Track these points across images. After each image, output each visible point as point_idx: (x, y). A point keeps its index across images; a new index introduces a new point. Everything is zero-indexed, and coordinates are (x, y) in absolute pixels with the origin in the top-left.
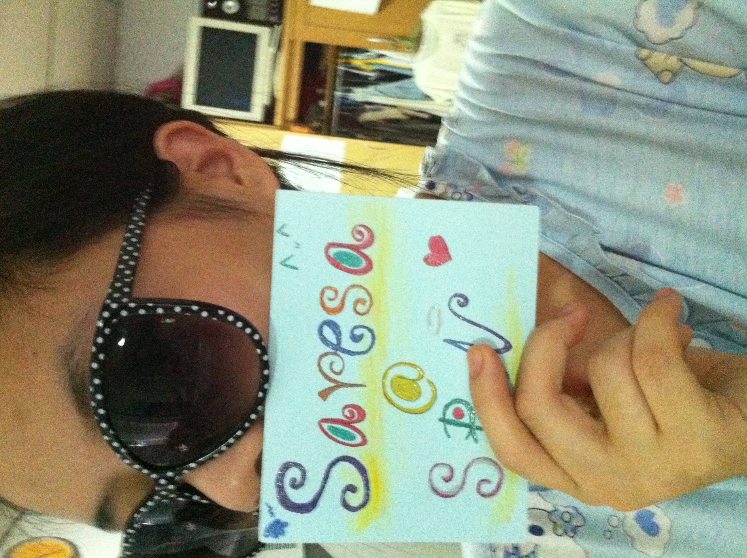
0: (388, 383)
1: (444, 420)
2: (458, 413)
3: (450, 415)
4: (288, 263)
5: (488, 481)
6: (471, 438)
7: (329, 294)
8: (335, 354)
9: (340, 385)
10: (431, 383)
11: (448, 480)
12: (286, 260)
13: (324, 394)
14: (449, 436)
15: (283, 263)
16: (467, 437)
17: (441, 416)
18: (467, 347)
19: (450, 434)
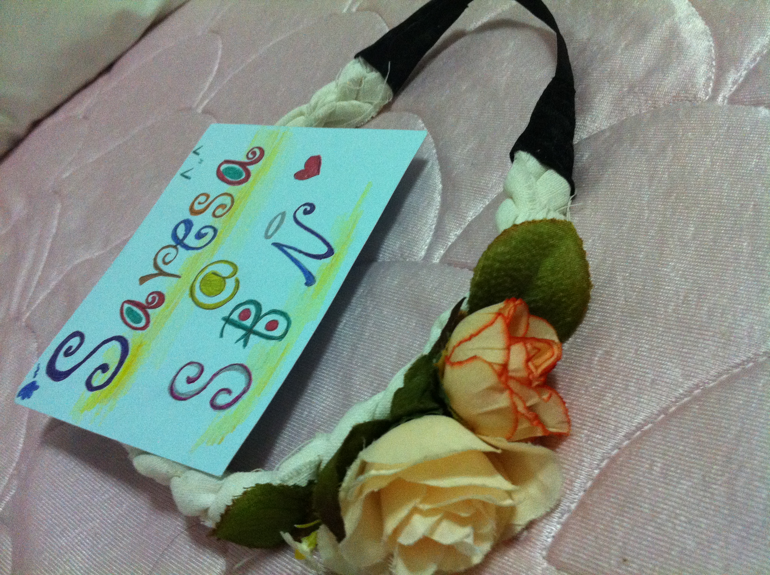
1: (227, 319)
2: (245, 315)
3: (235, 316)
4: (187, 174)
5: (229, 392)
6: (242, 342)
7: (202, 199)
8: (175, 247)
9: (162, 273)
10: (237, 282)
11: (192, 381)
12: (185, 172)
13: (143, 280)
14: (221, 336)
15: (182, 175)
16: (238, 340)
18: (290, 251)
19: (224, 334)
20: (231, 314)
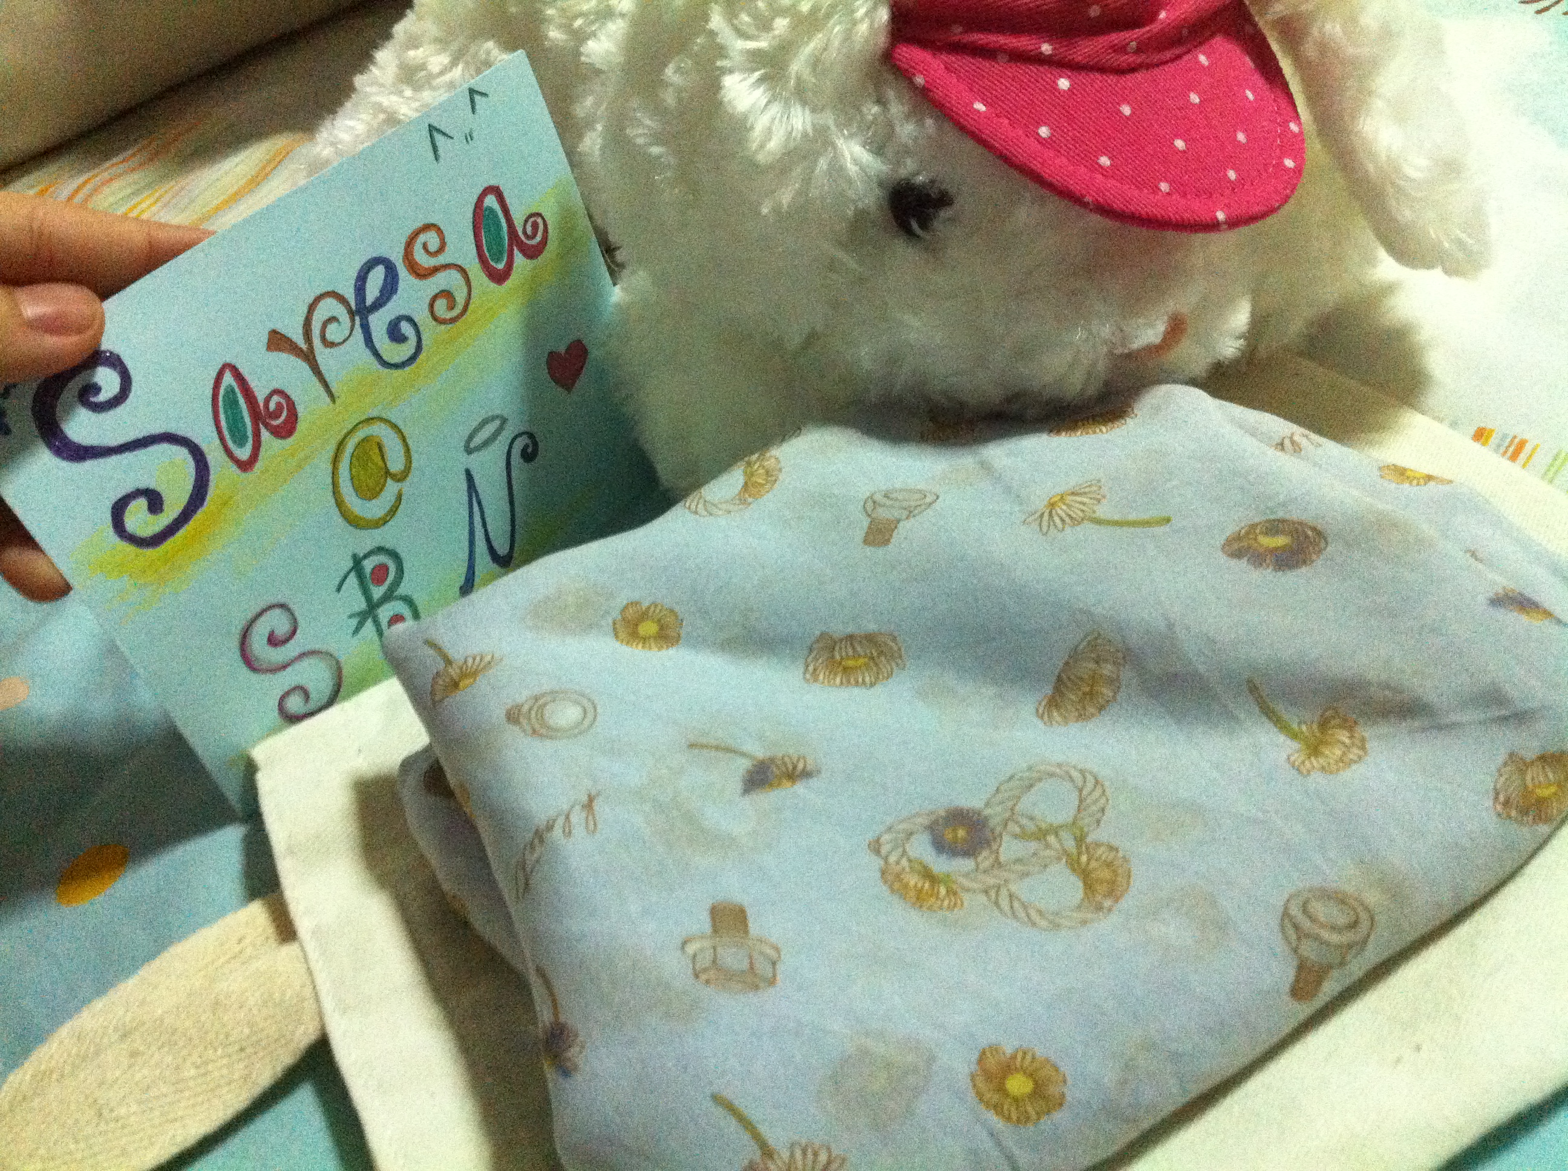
0: (360, 435)
1: (357, 563)
2: (380, 573)
3: (368, 565)
4: (438, 139)
5: (306, 696)
6: (354, 622)
7: (433, 240)
8: (352, 314)
9: (309, 357)
10: (399, 499)
11: (273, 641)
13: (277, 341)
14: (339, 589)
15: (432, 131)
16: (353, 615)
17: (361, 553)
18: (476, 508)
19: (344, 587)
20: (366, 557)
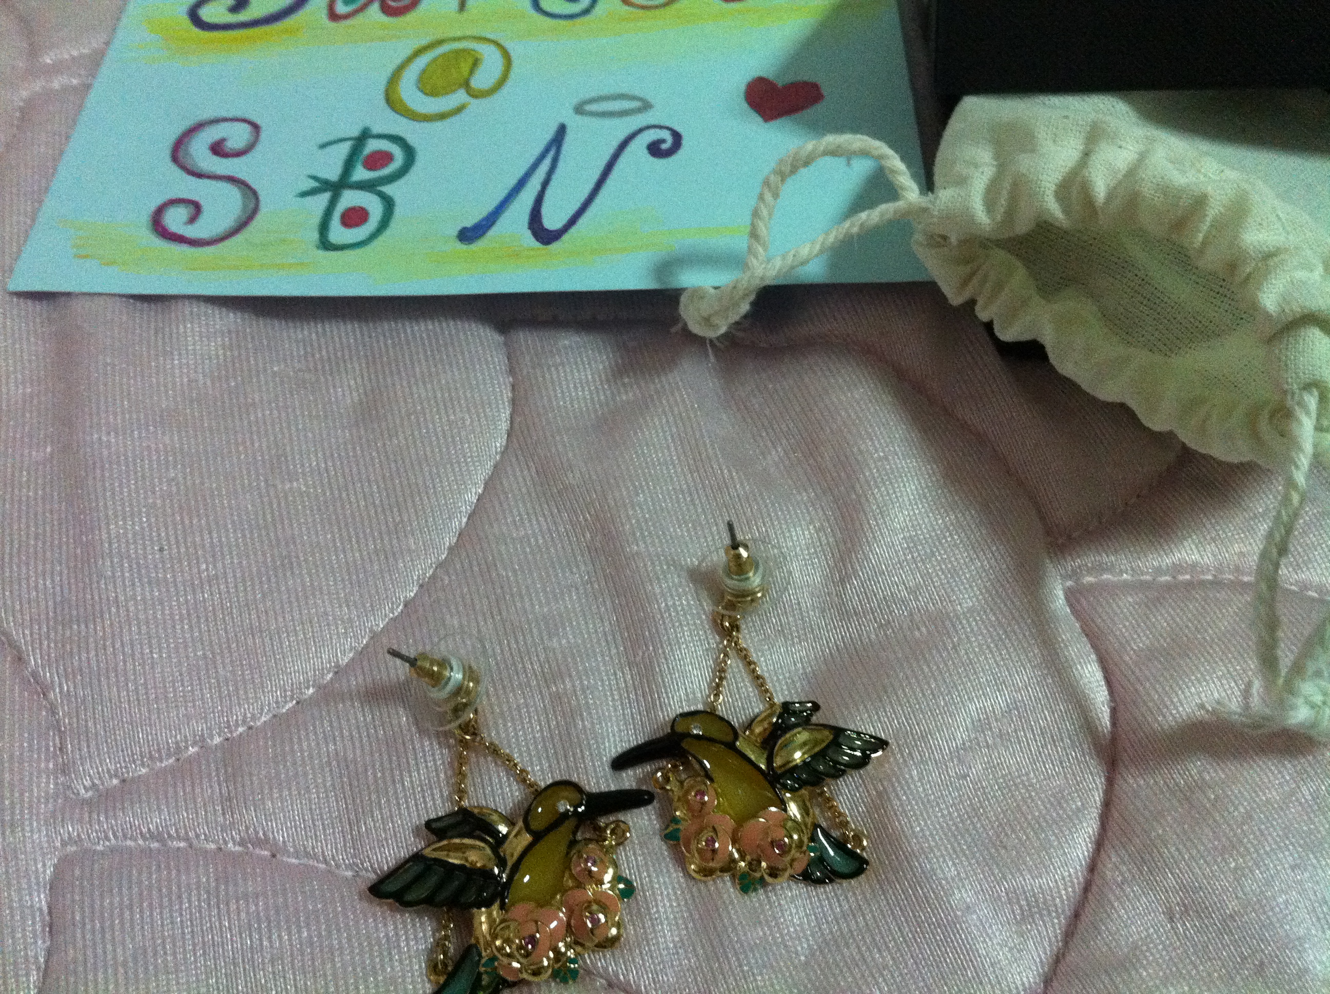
0: (465, 44)
1: (365, 135)
2: (378, 160)
3: (373, 145)
5: (192, 220)
6: (314, 184)
10: (459, 110)
11: (218, 149)
14: (323, 146)
16: (315, 178)
17: (376, 130)
18: (547, 162)
19: (329, 149)
20: (379, 136)
